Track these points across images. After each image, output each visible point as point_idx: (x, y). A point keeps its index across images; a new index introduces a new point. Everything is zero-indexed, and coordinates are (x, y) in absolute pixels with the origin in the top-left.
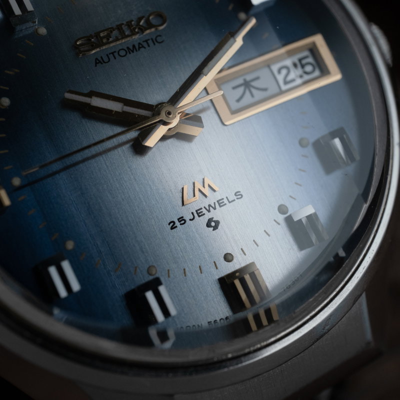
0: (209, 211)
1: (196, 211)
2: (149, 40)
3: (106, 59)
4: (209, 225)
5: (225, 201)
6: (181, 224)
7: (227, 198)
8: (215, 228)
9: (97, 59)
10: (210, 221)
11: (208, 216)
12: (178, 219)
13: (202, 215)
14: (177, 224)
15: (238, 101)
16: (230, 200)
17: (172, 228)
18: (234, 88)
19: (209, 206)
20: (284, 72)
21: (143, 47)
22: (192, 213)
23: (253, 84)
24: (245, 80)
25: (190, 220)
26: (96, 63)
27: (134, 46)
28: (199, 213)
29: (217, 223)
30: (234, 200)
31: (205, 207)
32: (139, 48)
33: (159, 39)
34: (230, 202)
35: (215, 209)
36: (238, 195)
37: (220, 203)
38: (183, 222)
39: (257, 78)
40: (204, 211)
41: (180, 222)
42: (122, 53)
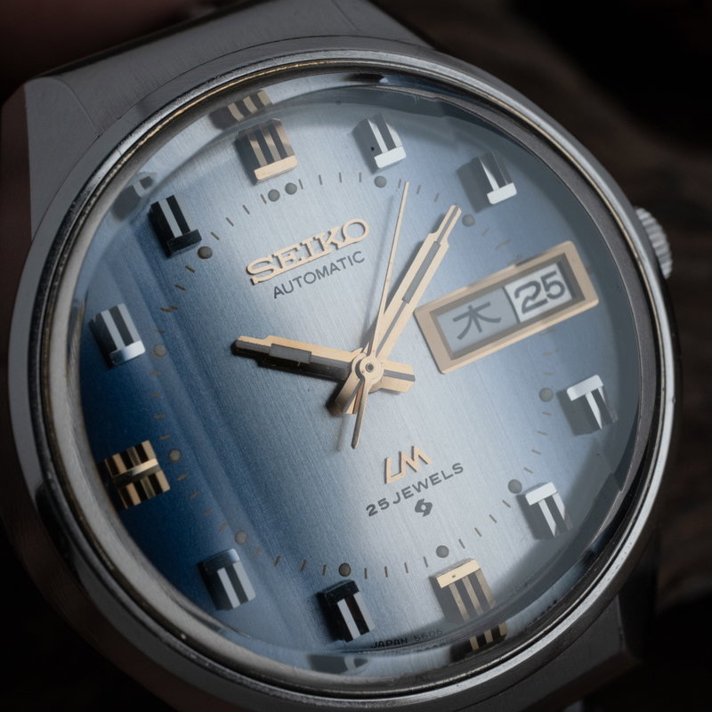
0: (419, 490)
1: (403, 491)
2: (345, 258)
3: (288, 288)
4: (418, 509)
5: (440, 477)
6: (382, 509)
7: (442, 472)
8: (427, 512)
9: (276, 288)
10: (420, 503)
11: (417, 497)
12: (379, 502)
13: (410, 496)
14: (378, 508)
15: (460, 337)
16: (447, 476)
17: (370, 515)
18: (455, 320)
19: (420, 483)
21: (337, 268)
22: (397, 494)
23: (481, 313)
24: (470, 307)
25: (394, 503)
26: (276, 294)
27: (325, 268)
28: (406, 493)
29: (429, 506)
30: (452, 475)
31: (413, 486)
32: (332, 270)
33: (358, 257)
34: (446, 478)
35: (426, 487)
36: (457, 468)
37: (434, 479)
38: (384, 506)
39: (488, 304)
40: (413, 490)
41: (380, 505)
42: (311, 278)
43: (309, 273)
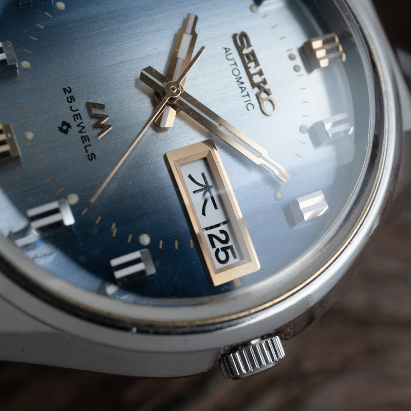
0: (78, 126)
1: (79, 114)
2: (249, 97)
3: (229, 57)
5: (87, 143)
6: (68, 98)
7: (90, 145)
8: (61, 129)
9: (230, 49)
11: (74, 124)
12: (73, 96)
13: (75, 119)
14: (68, 95)
16: (87, 148)
17: (64, 89)
19: (84, 127)
21: (242, 91)
22: (77, 110)
23: (208, 194)
24: (211, 187)
25: (71, 107)
26: (226, 49)
27: (242, 83)
28: (77, 116)
30: (87, 151)
31: (82, 122)
32: (241, 88)
33: (250, 107)
34: (85, 147)
35: (80, 132)
36: (92, 157)
37: (85, 139)
38: (70, 100)
40: (79, 121)
41: (70, 97)
42: (236, 72)
43: (239, 73)
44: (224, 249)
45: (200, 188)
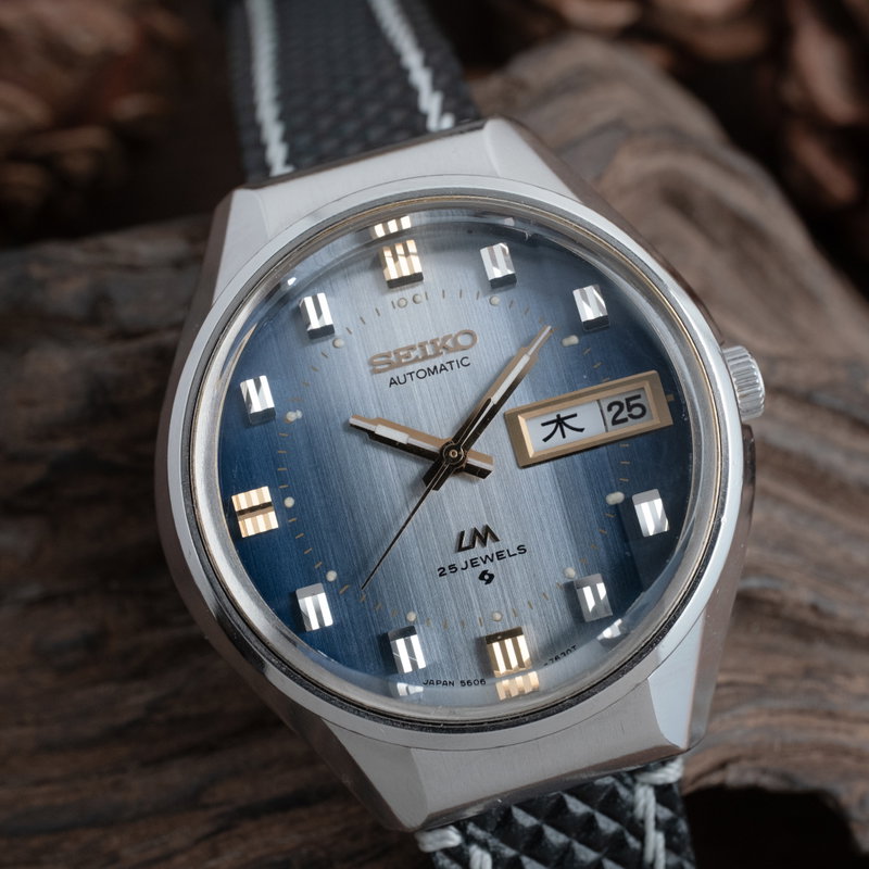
0: (485, 562)
1: (471, 560)
2: (454, 361)
3: (402, 380)
5: (506, 554)
6: (451, 572)
7: (508, 550)
8: (488, 582)
9: (392, 379)
11: (483, 567)
12: (449, 567)
13: (476, 566)
14: (447, 571)
15: (545, 440)
16: (511, 554)
17: (441, 575)
18: (543, 425)
19: (487, 556)
20: (616, 408)
21: (445, 369)
22: (466, 562)
23: (566, 421)
24: (558, 416)
25: (462, 569)
26: (391, 384)
27: (435, 368)
28: (473, 563)
30: (516, 554)
31: (481, 558)
32: (441, 370)
33: (465, 362)
34: (510, 556)
35: (492, 561)
36: (522, 549)
37: (500, 555)
38: (453, 570)
39: (575, 415)
40: (480, 561)
41: (450, 569)
42: (421, 374)
43: (422, 370)
44: (630, 409)
45: (559, 429)
